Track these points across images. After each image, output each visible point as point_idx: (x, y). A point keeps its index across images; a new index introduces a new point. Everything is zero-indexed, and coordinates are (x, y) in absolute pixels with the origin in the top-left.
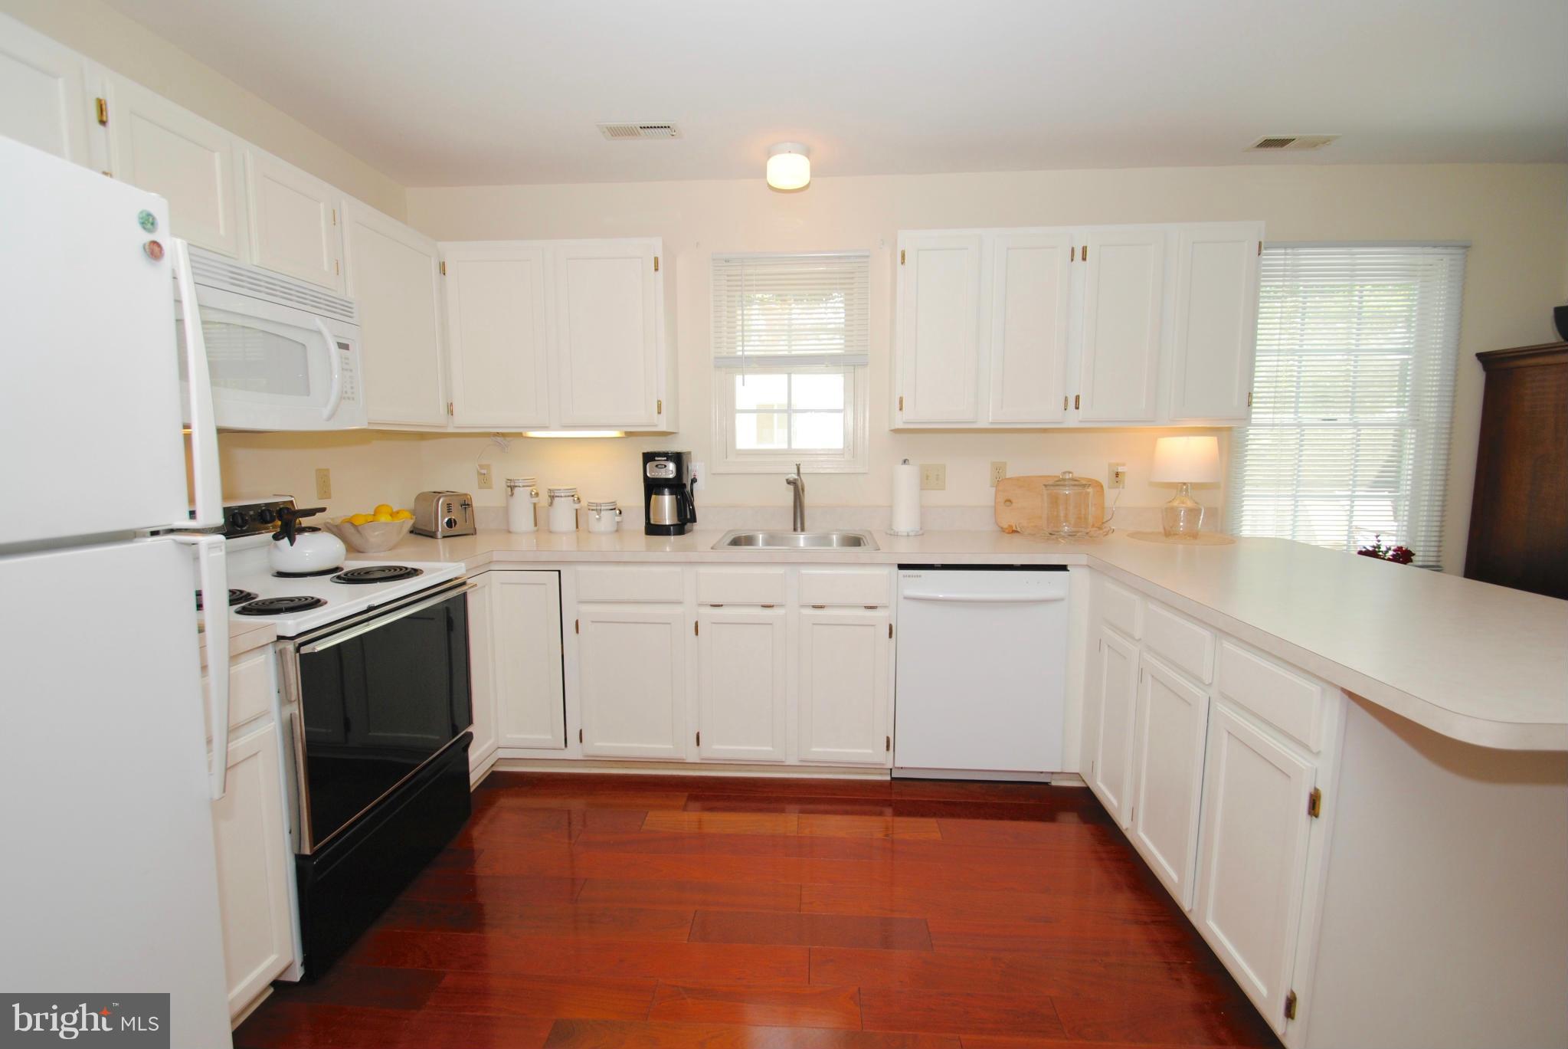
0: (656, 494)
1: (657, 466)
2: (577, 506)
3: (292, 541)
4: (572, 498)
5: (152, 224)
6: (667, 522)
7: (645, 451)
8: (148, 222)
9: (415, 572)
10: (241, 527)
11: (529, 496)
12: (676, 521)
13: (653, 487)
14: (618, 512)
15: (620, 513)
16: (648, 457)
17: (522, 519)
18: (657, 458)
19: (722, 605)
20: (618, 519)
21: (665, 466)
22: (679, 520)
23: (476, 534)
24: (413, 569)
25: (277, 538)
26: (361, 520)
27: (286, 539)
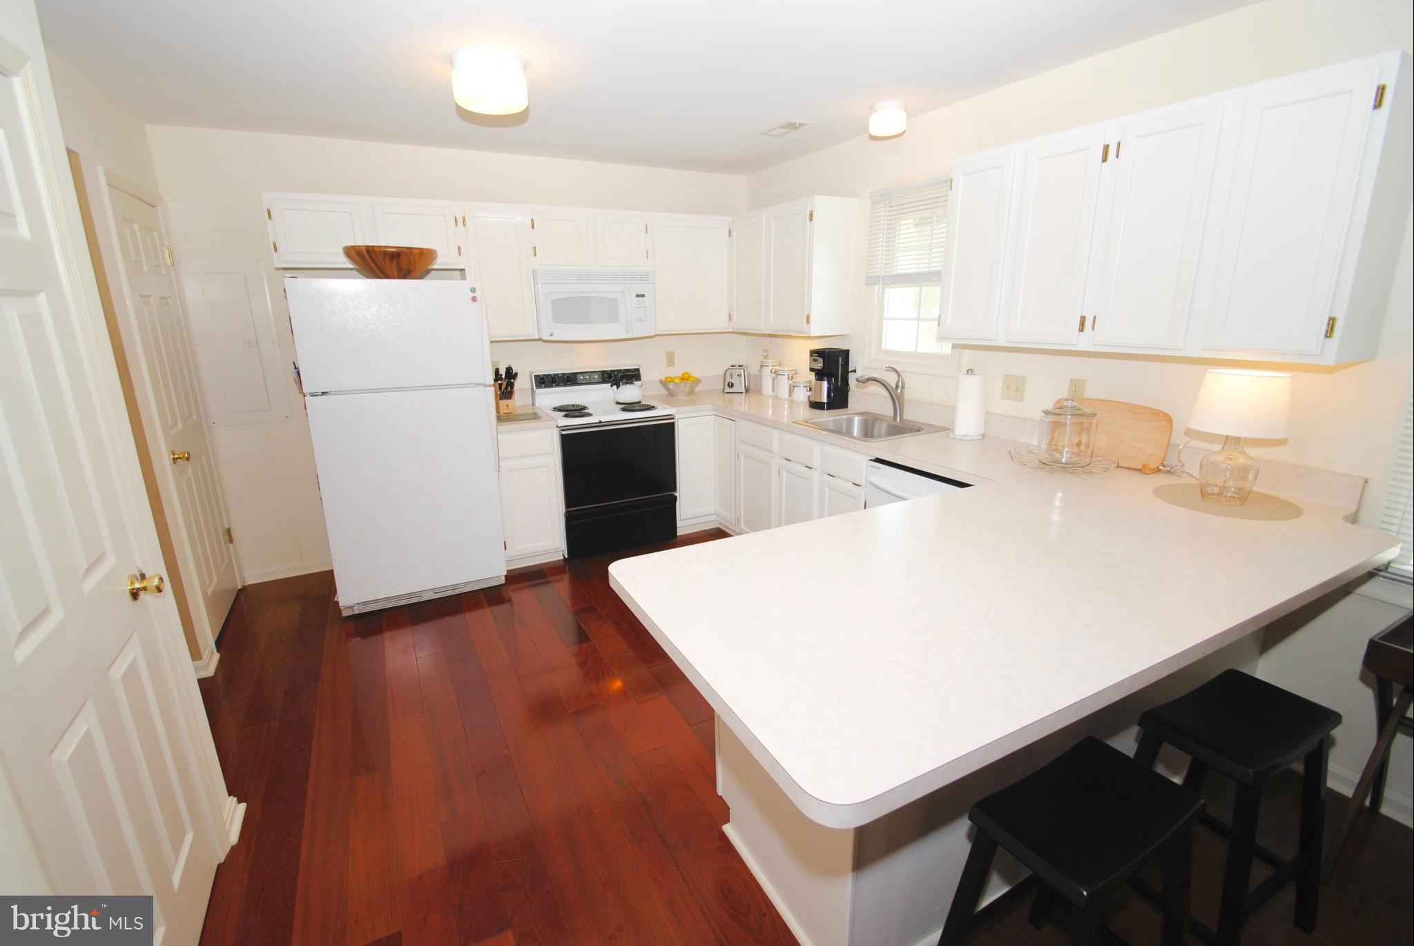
0: (819, 380)
1: (816, 359)
3: (618, 387)
4: (787, 376)
5: (475, 290)
6: (823, 401)
7: (810, 351)
8: (473, 290)
11: (770, 373)
12: (827, 401)
16: (812, 353)
17: (767, 388)
18: (814, 355)
19: (790, 460)
21: (818, 361)
23: (746, 392)
24: (653, 407)
25: (611, 386)
26: (668, 380)
27: (615, 387)
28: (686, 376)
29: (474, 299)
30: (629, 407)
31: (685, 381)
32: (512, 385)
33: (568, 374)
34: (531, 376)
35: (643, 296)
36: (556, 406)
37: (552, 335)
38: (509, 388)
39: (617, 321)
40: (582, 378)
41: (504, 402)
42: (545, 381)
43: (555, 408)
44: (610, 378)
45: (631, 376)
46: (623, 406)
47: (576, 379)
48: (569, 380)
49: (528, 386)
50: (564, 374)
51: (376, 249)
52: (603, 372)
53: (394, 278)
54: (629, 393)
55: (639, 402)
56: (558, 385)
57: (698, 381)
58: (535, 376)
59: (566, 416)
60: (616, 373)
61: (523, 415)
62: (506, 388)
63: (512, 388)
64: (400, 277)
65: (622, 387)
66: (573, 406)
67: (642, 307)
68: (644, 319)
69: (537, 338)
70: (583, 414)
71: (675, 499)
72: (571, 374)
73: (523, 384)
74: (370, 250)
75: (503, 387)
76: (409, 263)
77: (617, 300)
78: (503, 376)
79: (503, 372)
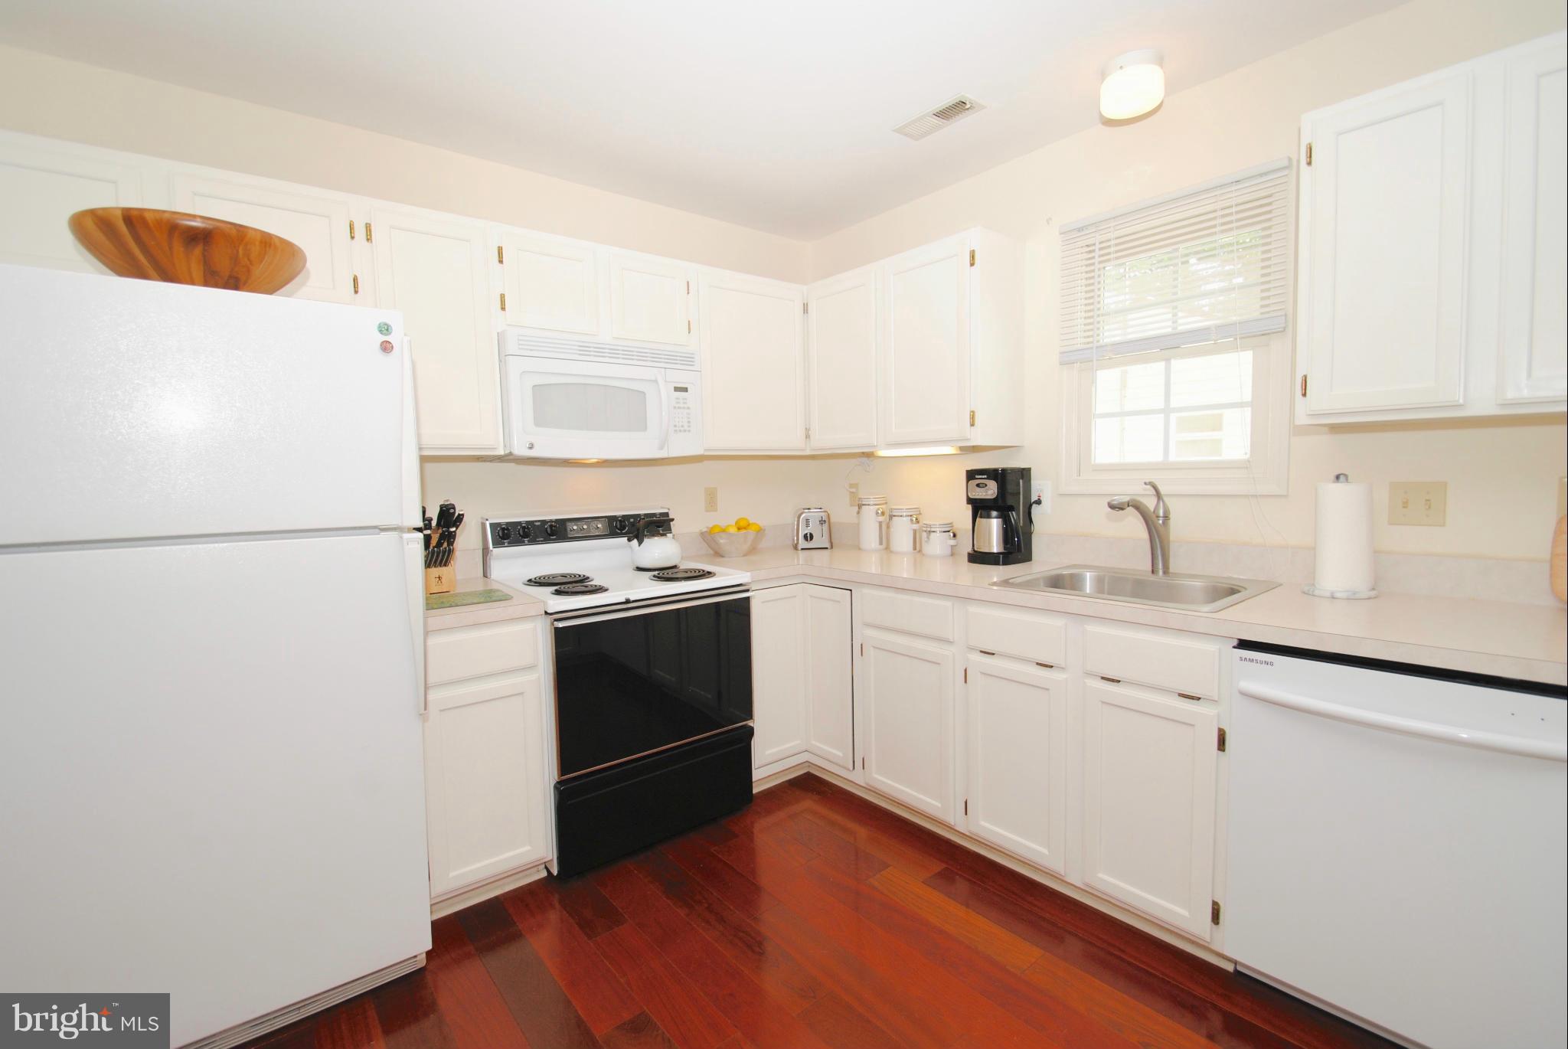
0: (981, 517)
1: (978, 485)
2: (915, 526)
3: (640, 543)
4: (909, 518)
5: (387, 330)
6: (995, 550)
7: (969, 469)
8: (385, 329)
9: (709, 574)
10: (621, 530)
11: (874, 515)
12: (1001, 550)
13: (980, 508)
14: (952, 535)
15: (954, 536)
16: (971, 475)
17: (870, 536)
18: (977, 477)
19: (994, 654)
20: (953, 542)
21: (986, 485)
22: (1005, 548)
23: (832, 547)
24: (709, 573)
25: (629, 540)
26: (717, 530)
27: (635, 541)
28: (742, 524)
29: (386, 347)
30: (665, 574)
31: (744, 531)
32: (450, 538)
33: (551, 521)
34: (483, 526)
35: (685, 390)
36: (532, 577)
37: (531, 448)
38: (445, 545)
39: (645, 428)
40: (575, 528)
41: (435, 571)
42: (510, 534)
43: (530, 580)
44: (622, 528)
45: (657, 525)
46: (656, 573)
47: (566, 530)
48: (554, 531)
49: (477, 544)
50: (544, 522)
51: (148, 216)
52: (611, 519)
53: (192, 283)
54: (657, 550)
55: (675, 567)
56: (533, 542)
57: (760, 532)
58: (491, 525)
59: (558, 593)
60: (632, 520)
61: (465, 594)
62: (439, 544)
63: (451, 543)
64: (206, 283)
65: (646, 540)
66: (564, 576)
67: (684, 408)
68: (686, 428)
69: (501, 452)
70: (590, 588)
71: (750, 732)
72: (557, 521)
73: (468, 539)
74: (133, 219)
75: (434, 542)
76: (235, 260)
77: (644, 393)
78: (434, 523)
79: (434, 513)
